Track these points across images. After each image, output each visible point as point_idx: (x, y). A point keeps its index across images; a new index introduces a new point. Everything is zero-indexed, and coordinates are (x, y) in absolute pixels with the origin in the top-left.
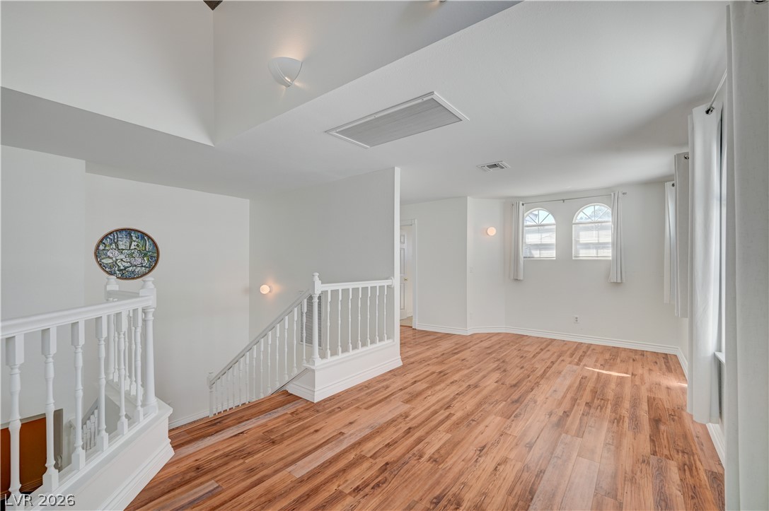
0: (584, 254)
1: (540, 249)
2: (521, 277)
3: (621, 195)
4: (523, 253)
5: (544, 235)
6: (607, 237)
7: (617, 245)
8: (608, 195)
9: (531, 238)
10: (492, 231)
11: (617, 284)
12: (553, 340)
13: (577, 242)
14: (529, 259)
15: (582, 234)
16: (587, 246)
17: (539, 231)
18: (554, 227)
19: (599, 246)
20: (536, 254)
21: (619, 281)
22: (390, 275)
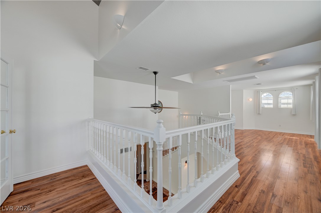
0: (282, 106)
1: (267, 105)
2: (261, 113)
3: (295, 89)
4: (261, 106)
5: (269, 101)
6: (291, 101)
7: (294, 104)
8: (291, 89)
9: (264, 102)
10: (251, 100)
11: (294, 115)
12: (272, 132)
13: (280, 103)
14: (263, 108)
15: (282, 100)
16: (284, 104)
17: (267, 100)
18: (272, 98)
19: (287, 104)
20: (266, 106)
21: (295, 114)
22: (229, 112)
